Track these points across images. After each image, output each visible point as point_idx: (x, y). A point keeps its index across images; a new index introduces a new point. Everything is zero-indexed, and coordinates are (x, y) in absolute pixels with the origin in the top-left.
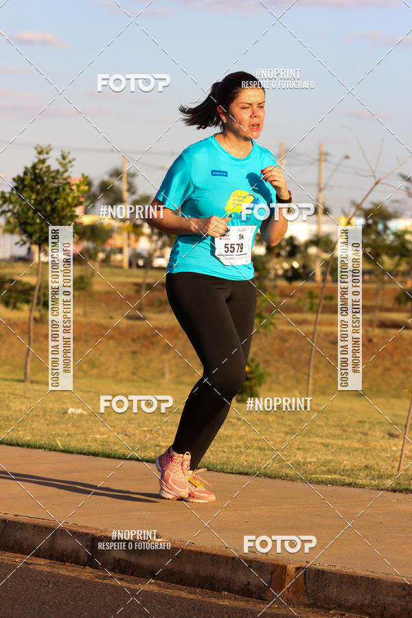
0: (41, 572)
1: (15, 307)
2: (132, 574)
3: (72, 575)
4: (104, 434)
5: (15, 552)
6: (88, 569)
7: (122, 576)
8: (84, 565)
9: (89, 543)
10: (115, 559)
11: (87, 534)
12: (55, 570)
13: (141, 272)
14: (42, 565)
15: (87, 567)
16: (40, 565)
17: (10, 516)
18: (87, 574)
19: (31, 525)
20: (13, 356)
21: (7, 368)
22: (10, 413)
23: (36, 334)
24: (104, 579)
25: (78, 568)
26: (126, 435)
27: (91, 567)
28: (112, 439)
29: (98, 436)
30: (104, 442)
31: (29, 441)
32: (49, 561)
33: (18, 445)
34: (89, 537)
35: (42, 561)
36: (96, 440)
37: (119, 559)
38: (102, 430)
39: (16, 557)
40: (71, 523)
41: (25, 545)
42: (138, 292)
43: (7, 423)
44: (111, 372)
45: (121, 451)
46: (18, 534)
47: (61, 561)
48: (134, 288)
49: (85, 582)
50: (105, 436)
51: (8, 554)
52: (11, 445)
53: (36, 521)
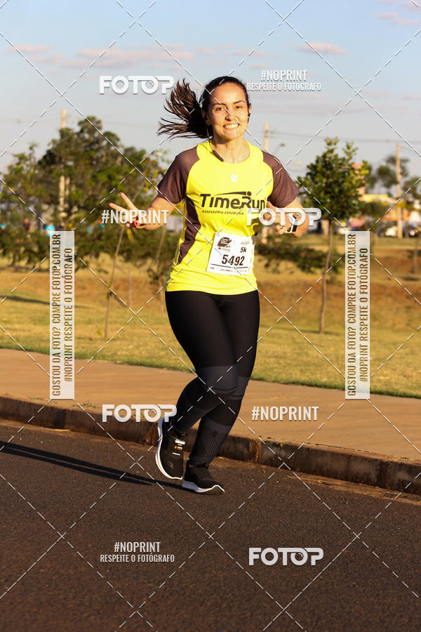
0: (339, 492)
1: (310, 271)
2: (414, 493)
3: (365, 493)
4: (386, 375)
5: (317, 475)
6: (378, 489)
7: (406, 495)
8: (375, 485)
9: (378, 468)
10: (399, 480)
11: (376, 460)
12: (350, 490)
13: (413, 241)
14: (339, 485)
15: (377, 487)
16: (338, 485)
17: (313, 445)
18: (376, 492)
19: (330, 452)
20: (309, 312)
21: (304, 321)
22: (309, 359)
23: (328, 293)
24: (391, 497)
25: (369, 488)
26: (405, 376)
27: (380, 487)
28: (393, 380)
29: (382, 378)
30: (387, 383)
31: (326, 382)
32: (344, 482)
33: (317, 386)
34: (378, 462)
35: (339, 482)
36: (380, 381)
37: (403, 481)
38: (385, 372)
39: (318, 479)
40: (363, 451)
41: (325, 469)
42: (410, 257)
43: (307, 367)
44: (389, 324)
45: (402, 390)
46: (320, 460)
47: (355, 482)
48: (406, 254)
49: (375, 500)
50: (387, 378)
51: (311, 476)
52: (310, 385)
53: (334, 450)
